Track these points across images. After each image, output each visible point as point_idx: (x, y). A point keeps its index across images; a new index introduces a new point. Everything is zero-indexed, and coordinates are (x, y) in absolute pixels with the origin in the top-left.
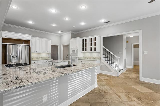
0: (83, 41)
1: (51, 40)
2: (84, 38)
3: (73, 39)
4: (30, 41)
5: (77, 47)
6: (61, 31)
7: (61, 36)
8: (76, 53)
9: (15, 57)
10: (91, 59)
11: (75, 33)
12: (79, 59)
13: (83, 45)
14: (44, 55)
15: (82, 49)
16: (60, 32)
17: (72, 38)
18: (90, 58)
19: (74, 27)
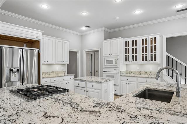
0: (127, 44)
1: (69, 41)
2: (130, 40)
3: (109, 41)
4: (39, 41)
5: (117, 55)
6: (88, 27)
7: (82, 36)
8: (116, 65)
9: (16, 72)
10: (142, 76)
11: (109, 31)
12: (121, 76)
13: (127, 51)
14: (57, 68)
15: (126, 57)
16: (84, 28)
17: (106, 38)
18: (140, 73)
19: (118, 18)
